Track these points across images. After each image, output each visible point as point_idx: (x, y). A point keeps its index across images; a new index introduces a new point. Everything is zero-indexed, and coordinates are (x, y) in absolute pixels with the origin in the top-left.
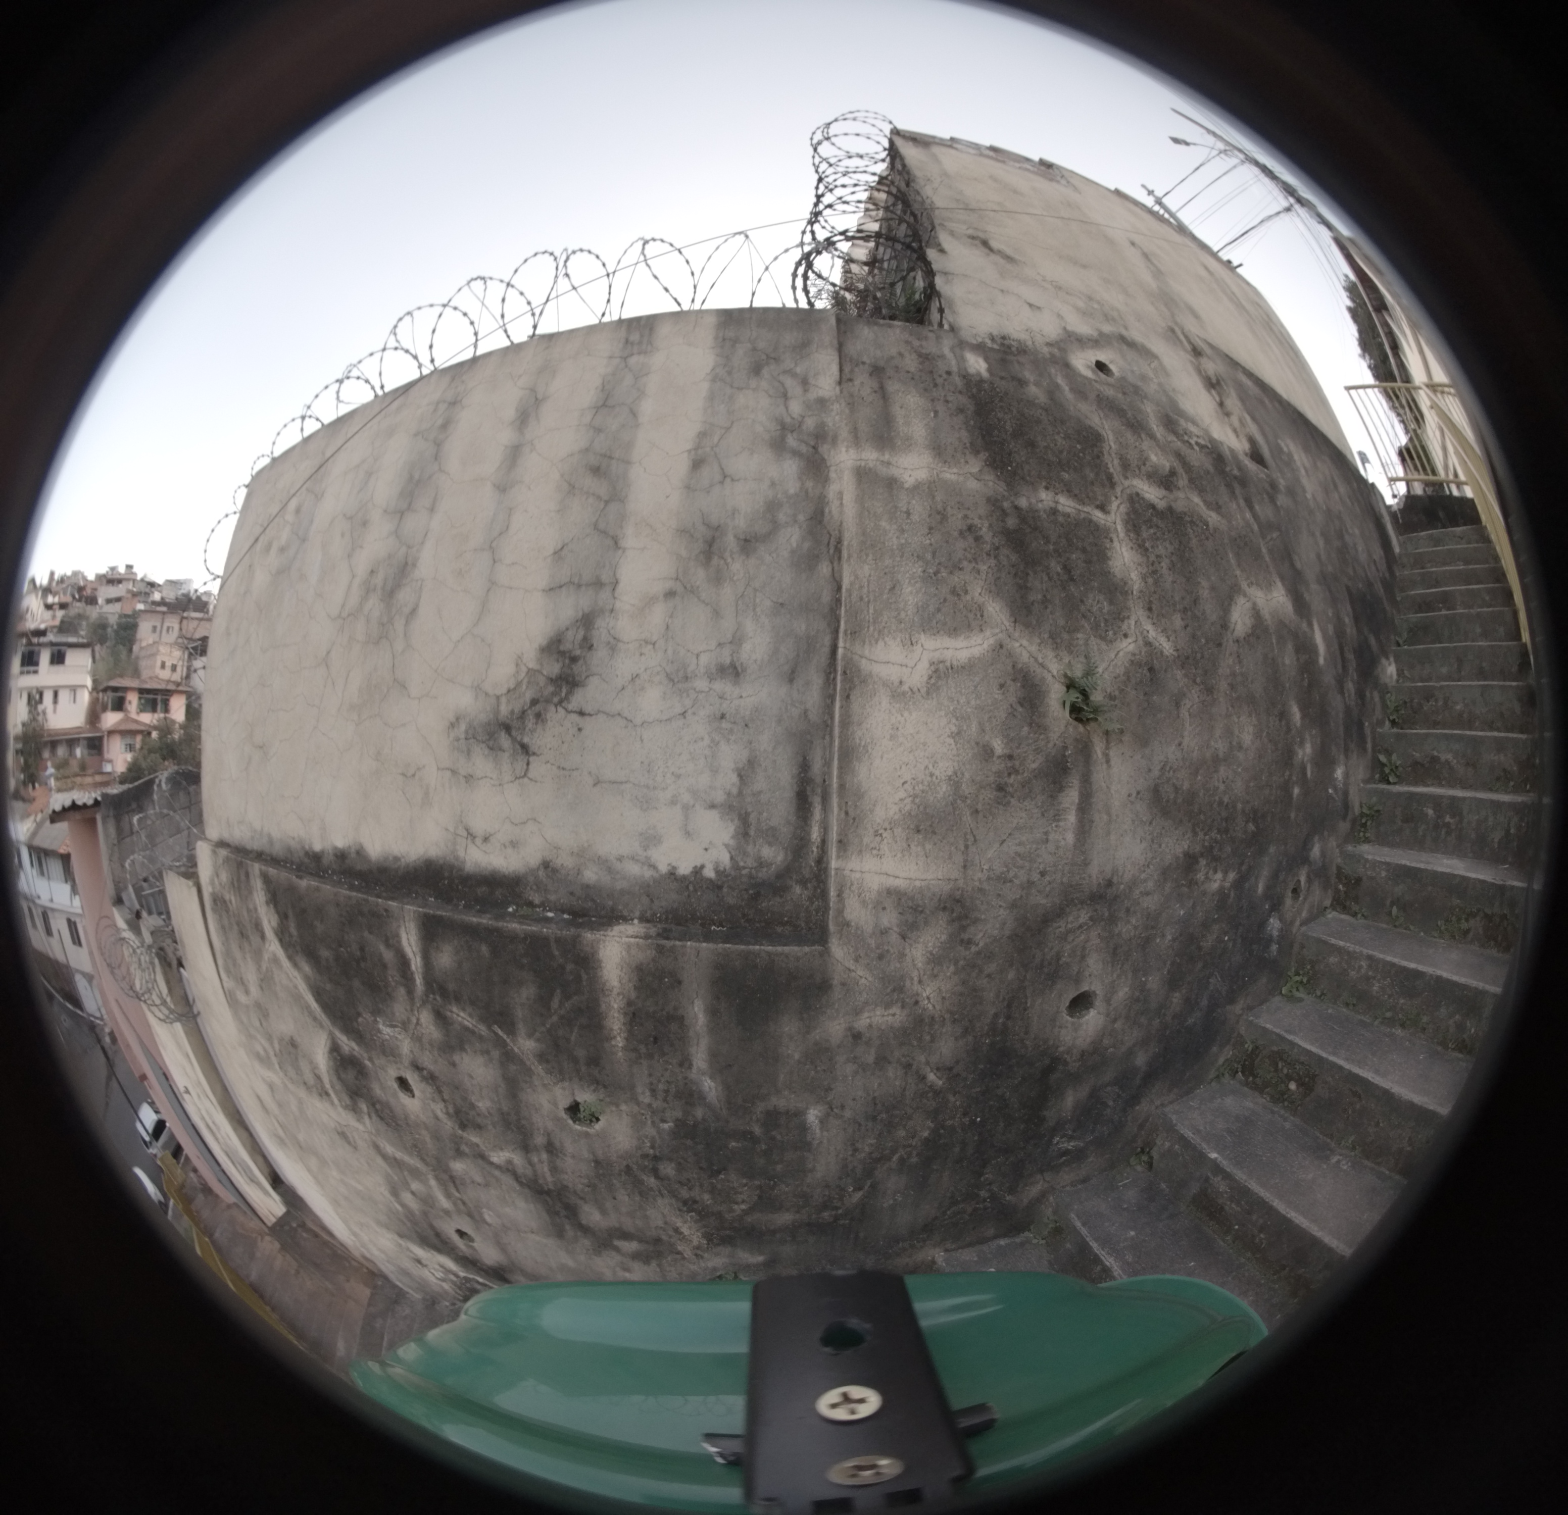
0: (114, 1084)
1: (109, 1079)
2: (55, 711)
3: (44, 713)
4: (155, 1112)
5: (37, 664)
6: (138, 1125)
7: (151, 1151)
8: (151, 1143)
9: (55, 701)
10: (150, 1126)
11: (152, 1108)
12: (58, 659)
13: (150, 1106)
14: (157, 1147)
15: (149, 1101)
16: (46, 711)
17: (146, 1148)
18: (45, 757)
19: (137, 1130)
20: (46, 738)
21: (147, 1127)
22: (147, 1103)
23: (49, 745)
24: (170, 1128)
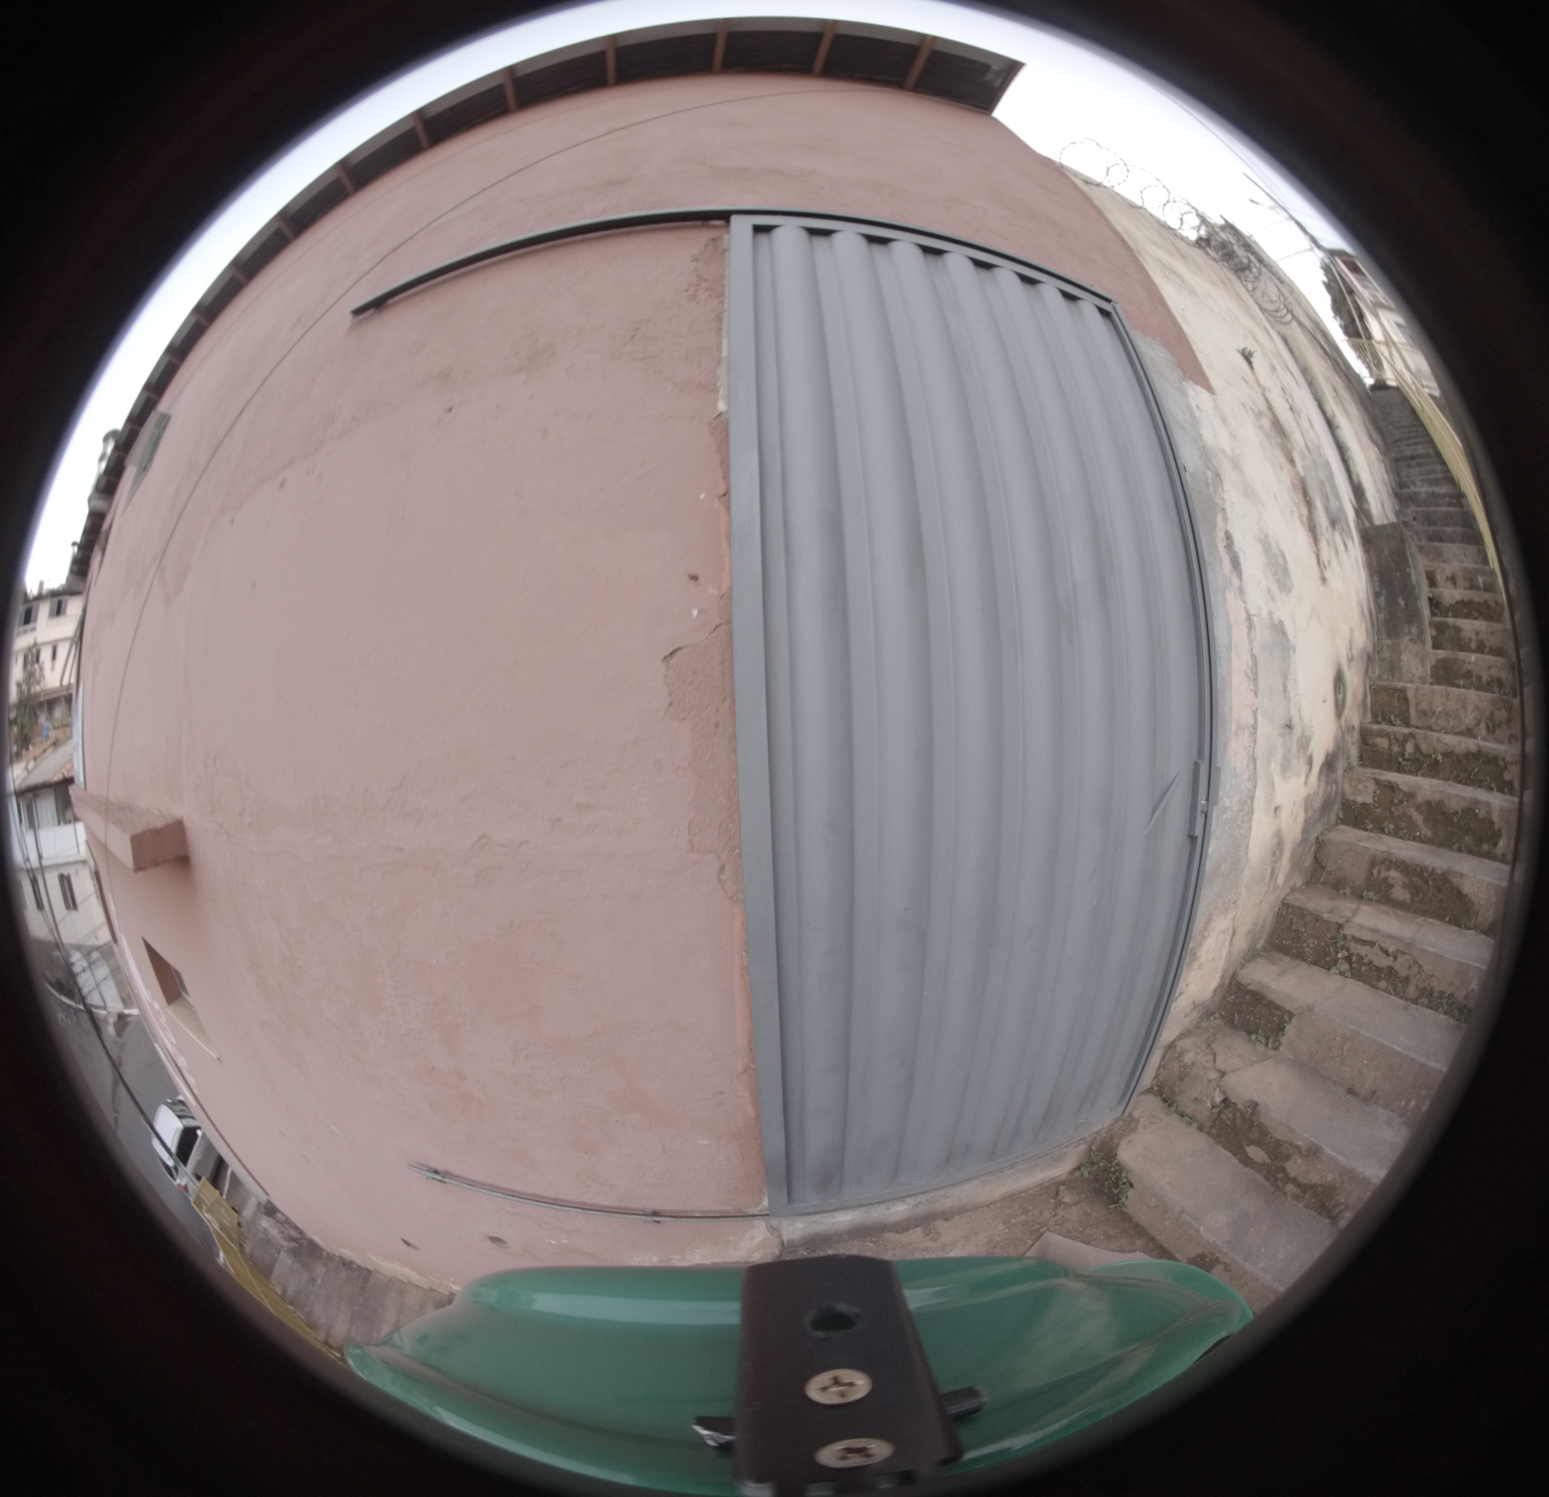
0: (121, 1090)
1: (115, 1085)
2: (53, 668)
3: (41, 670)
4: (180, 1117)
5: (36, 620)
6: (156, 1143)
7: (178, 1181)
8: (176, 1169)
9: (54, 657)
10: (172, 1141)
11: (174, 1111)
12: (58, 611)
13: (171, 1109)
14: (186, 1174)
15: (169, 1101)
16: (43, 668)
17: (169, 1177)
18: (42, 719)
19: (154, 1151)
20: (42, 698)
21: (169, 1144)
22: (167, 1104)
23: (46, 706)
24: (204, 1134)
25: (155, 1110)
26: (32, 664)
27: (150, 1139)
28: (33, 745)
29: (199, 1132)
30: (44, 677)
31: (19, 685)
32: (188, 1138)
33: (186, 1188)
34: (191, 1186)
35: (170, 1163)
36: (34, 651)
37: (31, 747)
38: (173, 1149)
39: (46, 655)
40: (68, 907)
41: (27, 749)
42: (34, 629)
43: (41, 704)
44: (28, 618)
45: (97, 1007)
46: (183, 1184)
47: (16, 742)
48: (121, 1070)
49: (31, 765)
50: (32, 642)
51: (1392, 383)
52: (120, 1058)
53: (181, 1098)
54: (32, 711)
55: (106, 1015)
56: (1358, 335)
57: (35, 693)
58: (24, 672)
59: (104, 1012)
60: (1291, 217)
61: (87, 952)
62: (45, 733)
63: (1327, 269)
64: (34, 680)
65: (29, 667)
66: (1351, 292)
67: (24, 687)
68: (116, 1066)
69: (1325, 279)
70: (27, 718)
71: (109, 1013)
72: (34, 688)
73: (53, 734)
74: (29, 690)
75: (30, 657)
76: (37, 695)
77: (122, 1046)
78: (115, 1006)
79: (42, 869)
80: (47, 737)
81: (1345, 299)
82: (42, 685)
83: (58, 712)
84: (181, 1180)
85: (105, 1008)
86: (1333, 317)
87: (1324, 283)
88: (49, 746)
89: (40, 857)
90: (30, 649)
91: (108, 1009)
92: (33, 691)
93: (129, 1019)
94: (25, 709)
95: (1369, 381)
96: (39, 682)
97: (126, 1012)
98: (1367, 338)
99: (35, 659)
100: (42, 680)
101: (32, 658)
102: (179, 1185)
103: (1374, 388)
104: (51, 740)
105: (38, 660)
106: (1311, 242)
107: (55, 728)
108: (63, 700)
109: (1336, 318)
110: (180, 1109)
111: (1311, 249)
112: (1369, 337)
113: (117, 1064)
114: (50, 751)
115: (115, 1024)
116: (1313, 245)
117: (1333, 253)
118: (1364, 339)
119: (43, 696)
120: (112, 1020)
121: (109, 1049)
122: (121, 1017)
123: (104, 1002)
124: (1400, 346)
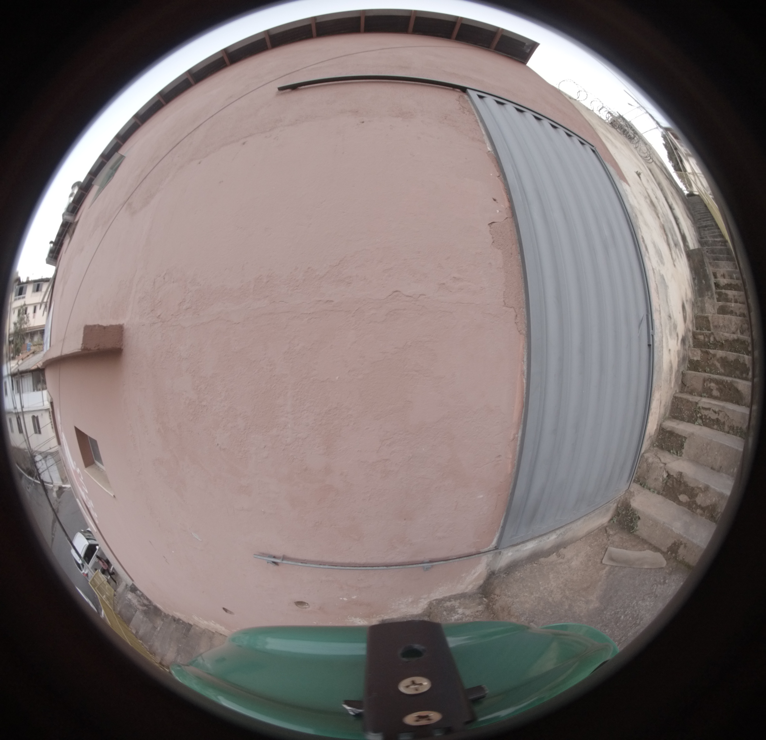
0: (57, 524)
1: (54, 523)
2: (34, 317)
3: (28, 317)
4: (88, 539)
5: (25, 294)
6: (73, 551)
7: (83, 571)
8: (83, 566)
9: (35, 311)
10: (82, 550)
11: (85, 536)
12: (38, 289)
13: (83, 534)
14: (88, 568)
15: (83, 531)
16: (29, 316)
17: (79, 569)
18: (28, 341)
19: (71, 555)
20: (27, 332)
21: (80, 552)
22: (81, 532)
23: (29, 335)
24: (100, 548)
25: (74, 535)
26: (23, 314)
27: (70, 549)
28: (22, 354)
29: (97, 547)
30: (29, 321)
31: (15, 324)
32: (91, 550)
33: (87, 575)
34: (90, 574)
35: (80, 562)
36: (24, 308)
37: (20, 354)
38: (82, 555)
39: (30, 310)
40: (36, 433)
41: (19, 355)
42: (24, 298)
43: (27, 334)
44: (21, 292)
45: (48, 483)
46: (86, 573)
47: (13, 352)
48: (58, 515)
49: (20, 362)
50: (23, 303)
51: (696, 193)
52: (58, 509)
53: (89, 529)
54: (22, 337)
55: (52, 487)
56: (681, 171)
57: (24, 328)
58: (18, 318)
59: (52, 486)
60: (647, 112)
61: (45, 456)
62: (28, 348)
63: (665, 137)
64: (24, 321)
65: (21, 316)
66: (676, 149)
67: (18, 325)
68: (55, 512)
69: (664, 142)
70: (19, 340)
71: (54, 486)
72: (24, 326)
73: (33, 348)
74: (21, 327)
75: (22, 311)
76: (25, 329)
77: (60, 502)
78: (58, 482)
79: (23, 413)
80: (30, 350)
81: (673, 152)
82: (28, 324)
83: (36, 339)
84: (85, 571)
85: (52, 483)
86: (669, 161)
87: (664, 144)
88: (30, 354)
89: (22, 407)
90: (22, 307)
91: (54, 484)
92: (22, 327)
93: (64, 490)
94: (18, 337)
95: (686, 192)
96: (26, 323)
97: (64, 486)
98: (684, 172)
99: (24, 312)
100: (28, 322)
101: (23, 311)
102: (83, 573)
103: (688, 195)
104: (32, 351)
105: (26, 313)
106: (657, 124)
107: (34, 345)
108: (39, 332)
109: (670, 162)
110: (88, 535)
111: (657, 128)
112: (685, 171)
113: (56, 511)
114: (31, 356)
115: (57, 492)
116: (658, 126)
117: (666, 129)
118: (683, 172)
119: (29, 330)
120: (55, 489)
121: (52, 504)
122: (60, 488)
123: (52, 480)
124: (698, 175)
